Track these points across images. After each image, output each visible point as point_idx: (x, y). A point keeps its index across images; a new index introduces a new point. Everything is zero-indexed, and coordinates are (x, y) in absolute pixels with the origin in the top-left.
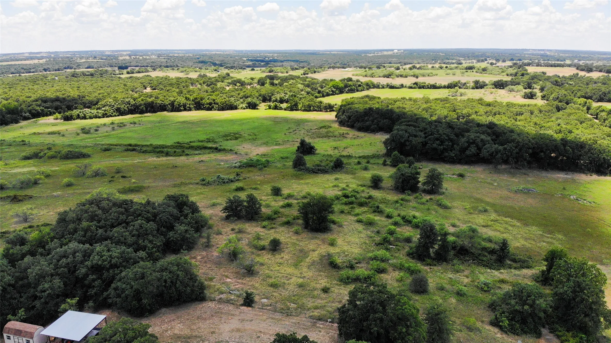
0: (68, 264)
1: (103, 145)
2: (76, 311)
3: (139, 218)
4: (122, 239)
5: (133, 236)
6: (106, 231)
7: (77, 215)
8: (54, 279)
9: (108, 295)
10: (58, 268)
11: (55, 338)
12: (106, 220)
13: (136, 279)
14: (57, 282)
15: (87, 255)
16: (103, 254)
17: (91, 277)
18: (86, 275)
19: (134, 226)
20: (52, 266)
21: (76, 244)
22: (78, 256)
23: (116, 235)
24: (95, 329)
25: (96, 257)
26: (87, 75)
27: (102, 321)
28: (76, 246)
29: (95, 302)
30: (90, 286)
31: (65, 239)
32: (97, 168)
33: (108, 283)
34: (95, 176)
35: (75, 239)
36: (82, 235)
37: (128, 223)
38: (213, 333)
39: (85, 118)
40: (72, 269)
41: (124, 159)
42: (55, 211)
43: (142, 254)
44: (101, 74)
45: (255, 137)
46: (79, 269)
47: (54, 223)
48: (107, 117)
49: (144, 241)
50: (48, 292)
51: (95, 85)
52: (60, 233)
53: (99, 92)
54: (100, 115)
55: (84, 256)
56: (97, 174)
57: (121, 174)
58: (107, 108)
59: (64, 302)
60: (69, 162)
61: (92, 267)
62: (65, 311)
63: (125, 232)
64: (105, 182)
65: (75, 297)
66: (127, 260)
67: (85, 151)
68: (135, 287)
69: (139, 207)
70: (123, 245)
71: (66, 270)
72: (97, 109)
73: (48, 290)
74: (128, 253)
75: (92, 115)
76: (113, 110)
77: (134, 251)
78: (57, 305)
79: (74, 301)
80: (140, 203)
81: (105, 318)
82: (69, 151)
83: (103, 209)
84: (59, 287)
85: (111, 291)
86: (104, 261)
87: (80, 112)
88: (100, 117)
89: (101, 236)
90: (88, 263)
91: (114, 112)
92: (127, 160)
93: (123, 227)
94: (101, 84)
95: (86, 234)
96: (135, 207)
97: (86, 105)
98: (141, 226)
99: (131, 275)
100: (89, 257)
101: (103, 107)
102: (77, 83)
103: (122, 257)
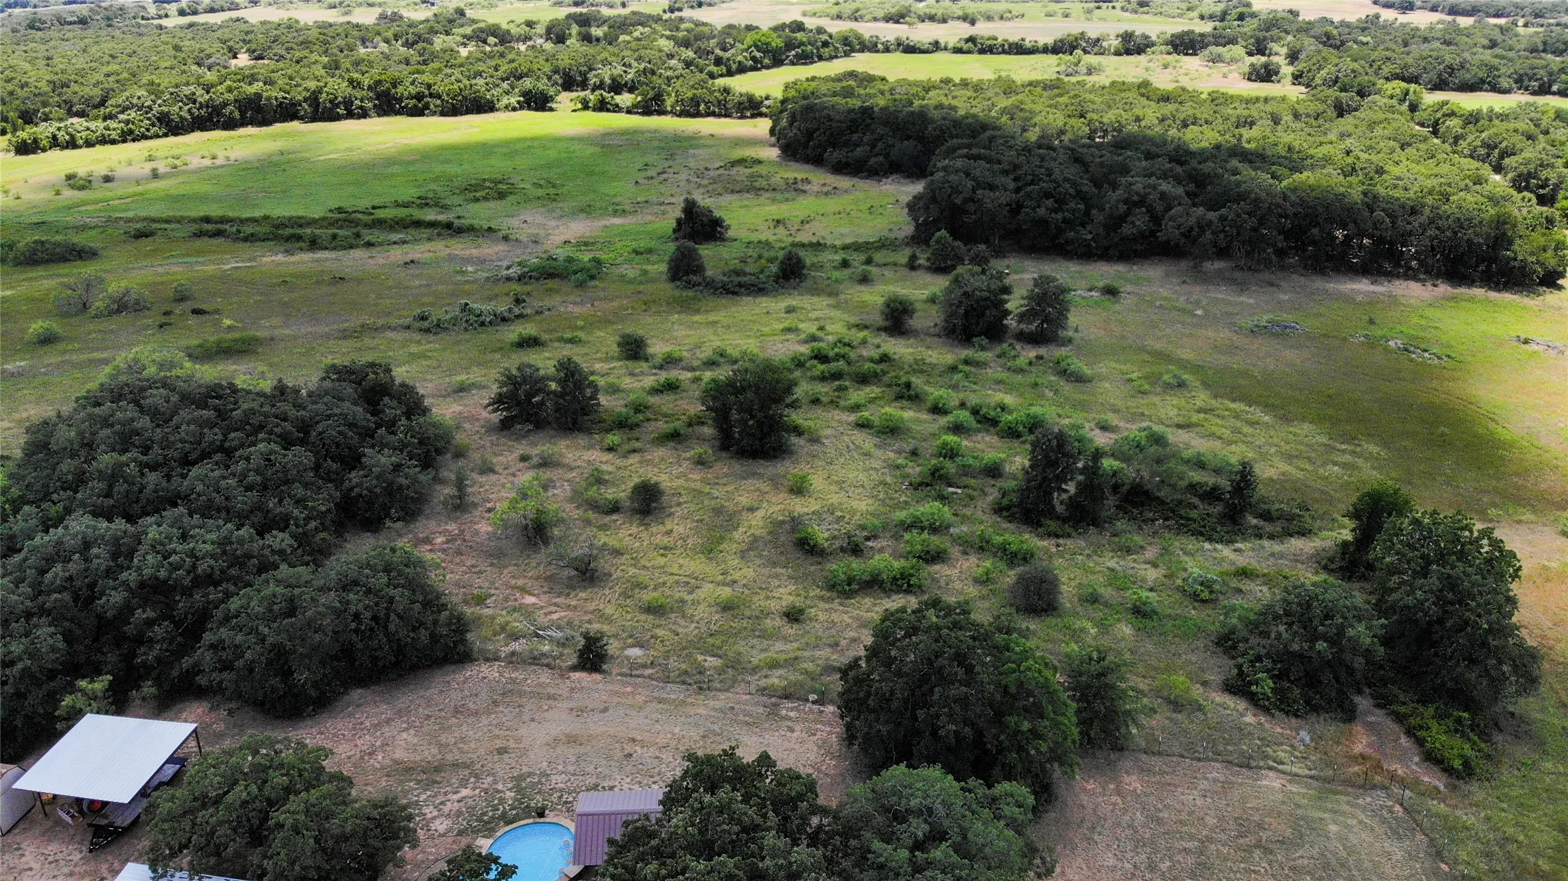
0: (71, 578)
1: (129, 220)
2: (107, 713)
3: (261, 436)
4: (218, 499)
5: (249, 488)
6: (168, 477)
7: (81, 434)
8: (35, 626)
9: (196, 664)
10: (40, 593)
11: (55, 796)
12: (166, 444)
13: (271, 617)
14: (46, 635)
15: (123, 553)
16: (168, 547)
17: (140, 615)
18: (126, 611)
19: (248, 459)
20: (25, 588)
21: (88, 520)
22: (98, 557)
23: (200, 488)
24: (169, 761)
25: (149, 557)
26: (70, 23)
27: (188, 738)
28: (87, 527)
29: (158, 683)
30: (140, 640)
31: (55, 504)
32: (122, 290)
33: (193, 629)
34: (119, 311)
35: (83, 504)
36: (102, 490)
37: (229, 453)
38: (502, 751)
39: (72, 144)
40: (84, 593)
41: (194, 259)
42: (17, 416)
43: (280, 539)
44: (109, 19)
45: (552, 191)
46: (102, 594)
47: (18, 453)
48: (134, 140)
49: (280, 501)
50: (20, 666)
51: (93, 50)
52: (38, 486)
53: (106, 69)
54: (114, 135)
55: (115, 556)
56: (122, 306)
57: (188, 306)
58: (133, 115)
59: (71, 688)
60: (40, 272)
61: (142, 585)
62: (74, 716)
63: (224, 478)
64: (148, 327)
65: (100, 674)
66: (240, 561)
67: (79, 239)
68: (270, 640)
69: (255, 405)
70: (224, 514)
71: (66, 596)
72: (105, 119)
73: (20, 659)
74: (241, 542)
75: (93, 137)
76: (149, 119)
77: (258, 534)
78: (53, 699)
79: (100, 685)
80: (258, 394)
81: (195, 731)
82: (36, 242)
83: (155, 414)
84: (53, 649)
85: (203, 655)
86: (175, 567)
87: (59, 129)
88: (113, 142)
89: (156, 491)
90: (130, 576)
91: (153, 125)
92: (202, 264)
93: (217, 463)
94: (110, 45)
95: (111, 487)
96: (245, 406)
97: (74, 109)
98: (269, 460)
99: (257, 608)
100: (130, 555)
101: (122, 112)
102: (43, 47)
103: (224, 552)
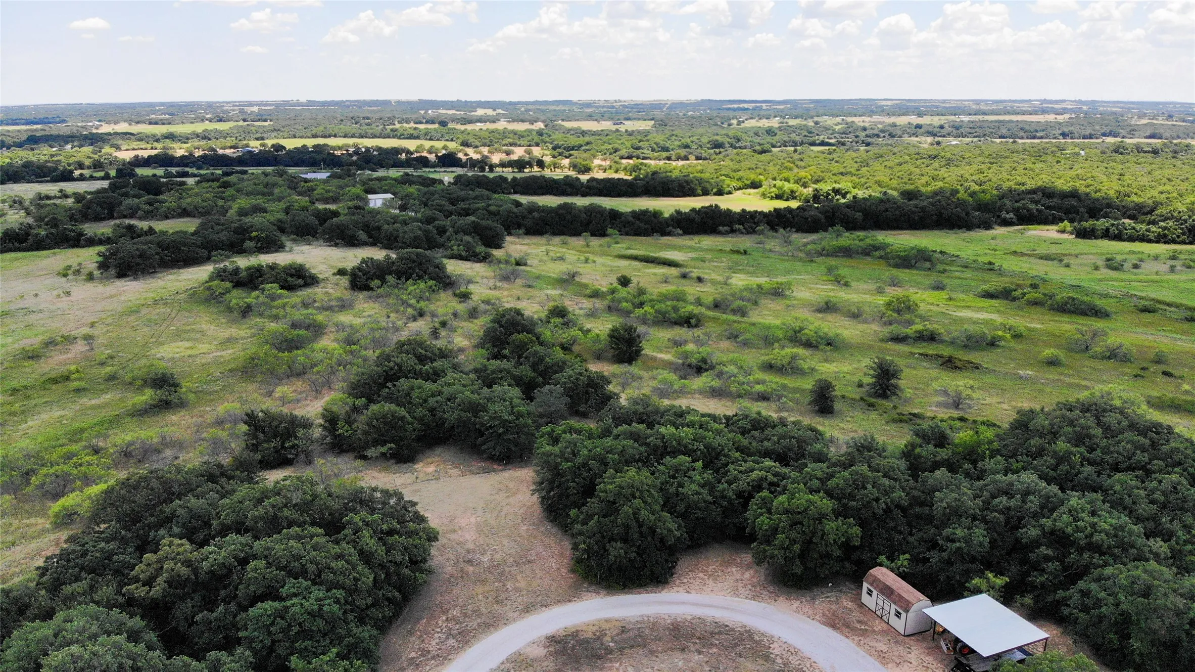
0: (1009, 509)
1: (1141, 298)
2: (997, 600)
3: (1176, 469)
4: (1128, 501)
5: (1152, 502)
6: (1099, 474)
7: (1052, 425)
8: (976, 526)
9: (1065, 599)
10: (987, 509)
11: (945, 630)
12: (1106, 450)
13: (1130, 590)
14: (980, 534)
15: (1049, 506)
16: (1080, 515)
17: (1044, 550)
18: (1035, 544)
19: (1160, 482)
20: (979, 502)
21: (1035, 477)
22: (1031, 502)
23: (1118, 487)
24: (1020, 649)
25: (1065, 516)
26: (1146, 152)
27: (1039, 641)
28: (1032, 481)
29: (1036, 600)
30: (1036, 567)
31: (1018, 462)
32: (1117, 344)
33: (1074, 575)
34: (1109, 358)
35: (1035, 469)
36: (1052, 464)
37: (1148, 473)
39: (1118, 237)
40: (1014, 521)
41: (1179, 336)
42: (1014, 403)
43: (1159, 545)
44: (1175, 152)
46: (1025, 526)
47: (1006, 426)
48: (1165, 243)
49: (1171, 521)
50: (958, 544)
51: (1157, 173)
52: (1011, 448)
53: (1161, 188)
54: (1151, 236)
55: (1042, 507)
56: (1114, 355)
57: (1164, 367)
58: (1171, 223)
59: (981, 574)
60: (1065, 318)
61: (1053, 532)
62: (977, 591)
63: (1138, 488)
64: (1124, 374)
65: (1002, 575)
66: (1124, 547)
67: (1099, 303)
68: (1123, 607)
69: (1182, 447)
70: (1127, 512)
71: (1002, 518)
72: (1149, 224)
73: (959, 541)
74: (1131, 533)
75: (1136, 234)
76: (1182, 229)
77: (1145, 534)
78: (968, 575)
79: (1000, 581)
80: (1187, 440)
81: (1046, 639)
82: (1069, 298)
83: (1107, 429)
84: (981, 544)
85: (1073, 594)
86: (1078, 529)
87: (1113, 225)
88: (1150, 241)
89: (1086, 479)
90: (1047, 522)
91: (1183, 234)
92: (1185, 341)
93: (1137, 477)
94: (1170, 172)
95: (1057, 465)
96: (1173, 445)
97: (1128, 213)
98: (1175, 488)
99: (1123, 579)
100: (1053, 510)
101: (1163, 221)
102: (1120, 166)
103: (1116, 536)
